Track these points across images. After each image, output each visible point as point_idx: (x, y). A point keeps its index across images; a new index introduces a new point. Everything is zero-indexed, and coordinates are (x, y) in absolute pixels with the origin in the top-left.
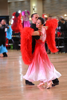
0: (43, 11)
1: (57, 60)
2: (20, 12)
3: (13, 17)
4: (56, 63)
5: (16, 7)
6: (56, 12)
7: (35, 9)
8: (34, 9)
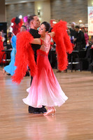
0: (52, 16)
1: (70, 80)
2: (20, 17)
3: (12, 24)
4: (69, 84)
5: (16, 11)
6: (68, 17)
7: (41, 13)
8: (39, 14)
